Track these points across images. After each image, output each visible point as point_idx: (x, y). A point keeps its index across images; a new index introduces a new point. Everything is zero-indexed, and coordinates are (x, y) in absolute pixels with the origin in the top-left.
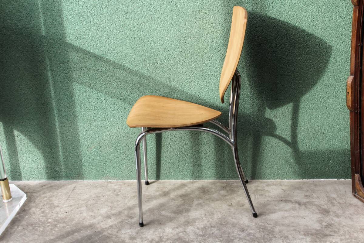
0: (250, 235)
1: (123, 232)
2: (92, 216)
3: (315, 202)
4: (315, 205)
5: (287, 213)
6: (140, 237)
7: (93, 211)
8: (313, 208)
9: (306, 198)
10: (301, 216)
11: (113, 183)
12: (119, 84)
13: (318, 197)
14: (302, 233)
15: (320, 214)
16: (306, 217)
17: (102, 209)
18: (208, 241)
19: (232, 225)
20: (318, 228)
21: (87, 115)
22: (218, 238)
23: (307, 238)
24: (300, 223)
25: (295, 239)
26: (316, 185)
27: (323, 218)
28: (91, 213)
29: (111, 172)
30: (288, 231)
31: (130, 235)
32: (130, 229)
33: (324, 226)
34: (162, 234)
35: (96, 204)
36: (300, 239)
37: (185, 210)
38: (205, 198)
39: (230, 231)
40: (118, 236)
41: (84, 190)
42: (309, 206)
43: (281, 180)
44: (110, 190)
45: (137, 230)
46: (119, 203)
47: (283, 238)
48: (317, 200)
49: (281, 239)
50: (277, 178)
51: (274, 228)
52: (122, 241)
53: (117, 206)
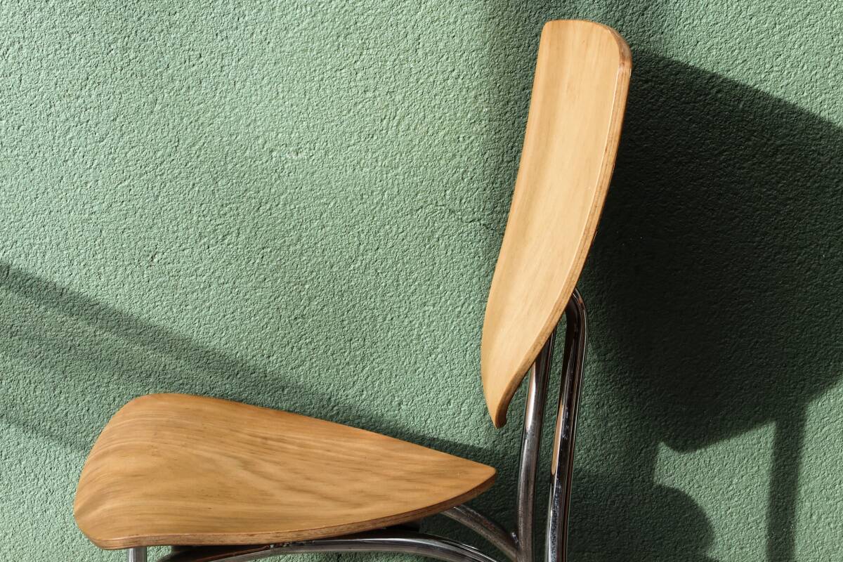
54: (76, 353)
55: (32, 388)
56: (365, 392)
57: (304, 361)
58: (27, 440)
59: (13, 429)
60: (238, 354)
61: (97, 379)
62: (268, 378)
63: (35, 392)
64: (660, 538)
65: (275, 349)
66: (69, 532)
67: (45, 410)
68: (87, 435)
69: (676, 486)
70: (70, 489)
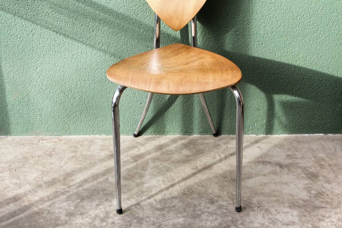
0: (221, 208)
1: (57, 206)
2: (16, 183)
3: (299, 163)
4: (301, 167)
5: (266, 178)
6: (79, 212)
7: (18, 178)
8: (298, 172)
9: (288, 158)
10: (284, 182)
11: (45, 140)
12: (50, 10)
13: (303, 158)
14: (287, 204)
15: (308, 180)
16: (290, 183)
17: (30, 175)
18: (168, 218)
19: (199, 194)
20: (306, 198)
21: (9, 52)
22: (181, 213)
23: (293, 211)
24: (283, 191)
25: (279, 213)
26: (299, 142)
27: (311, 184)
28: (15, 181)
29: (43, 125)
30: (269, 202)
31: (67, 210)
32: (67, 201)
33: (312, 196)
34: (108, 208)
35: (22, 167)
36: (284, 213)
37: (138, 175)
38: (163, 159)
39: (195, 202)
40: (50, 212)
41: (7, 149)
42: (292, 169)
43: (257, 135)
44: (42, 148)
45: (75, 202)
46: (53, 166)
47: (263, 212)
48: (301, 161)
49: (262, 213)
50: (252, 133)
51: (251, 198)
52: (56, 218)
53: (51, 170)
54: (79, 13)
55: (67, 24)
56: (166, 26)
57: (148, 16)
58: (66, 39)
59: (61, 36)
60: (128, 14)
61: (86, 21)
62: (137, 21)
63: (67, 25)
64: (253, 71)
65: (139, 12)
66: (79, 67)
67: (71, 30)
68: (83, 38)
69: (259, 56)
70: (79, 54)
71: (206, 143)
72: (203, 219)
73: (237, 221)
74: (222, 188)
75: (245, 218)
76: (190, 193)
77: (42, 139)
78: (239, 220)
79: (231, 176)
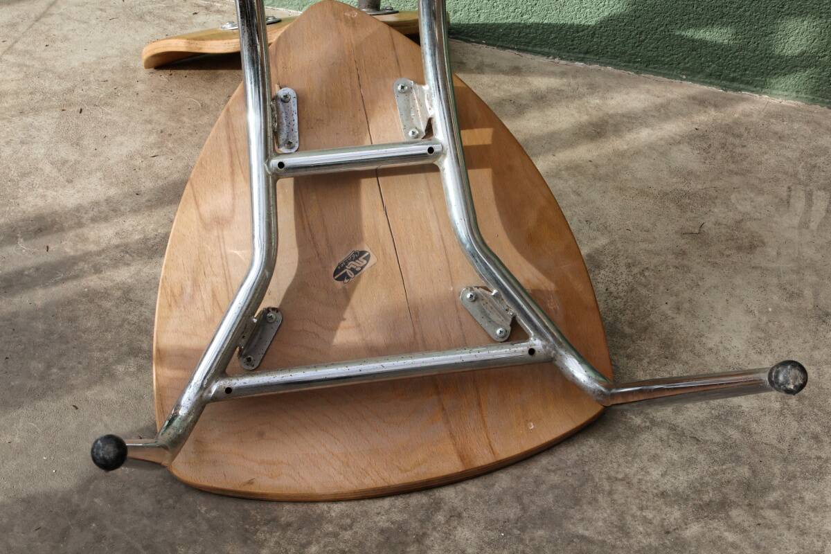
0: (727, 422)
2: (65, 162)
7: (77, 143)
17: (119, 139)
28: (66, 152)
35: (106, 104)
40: (131, 296)
41: (84, 26)
52: (141, 324)
53: (191, 134)
71: (776, 133)
72: (640, 450)
73: (768, 488)
74: (763, 335)
75: (801, 484)
76: (634, 331)
77: (207, 8)
78: (773, 489)
79: (816, 295)
